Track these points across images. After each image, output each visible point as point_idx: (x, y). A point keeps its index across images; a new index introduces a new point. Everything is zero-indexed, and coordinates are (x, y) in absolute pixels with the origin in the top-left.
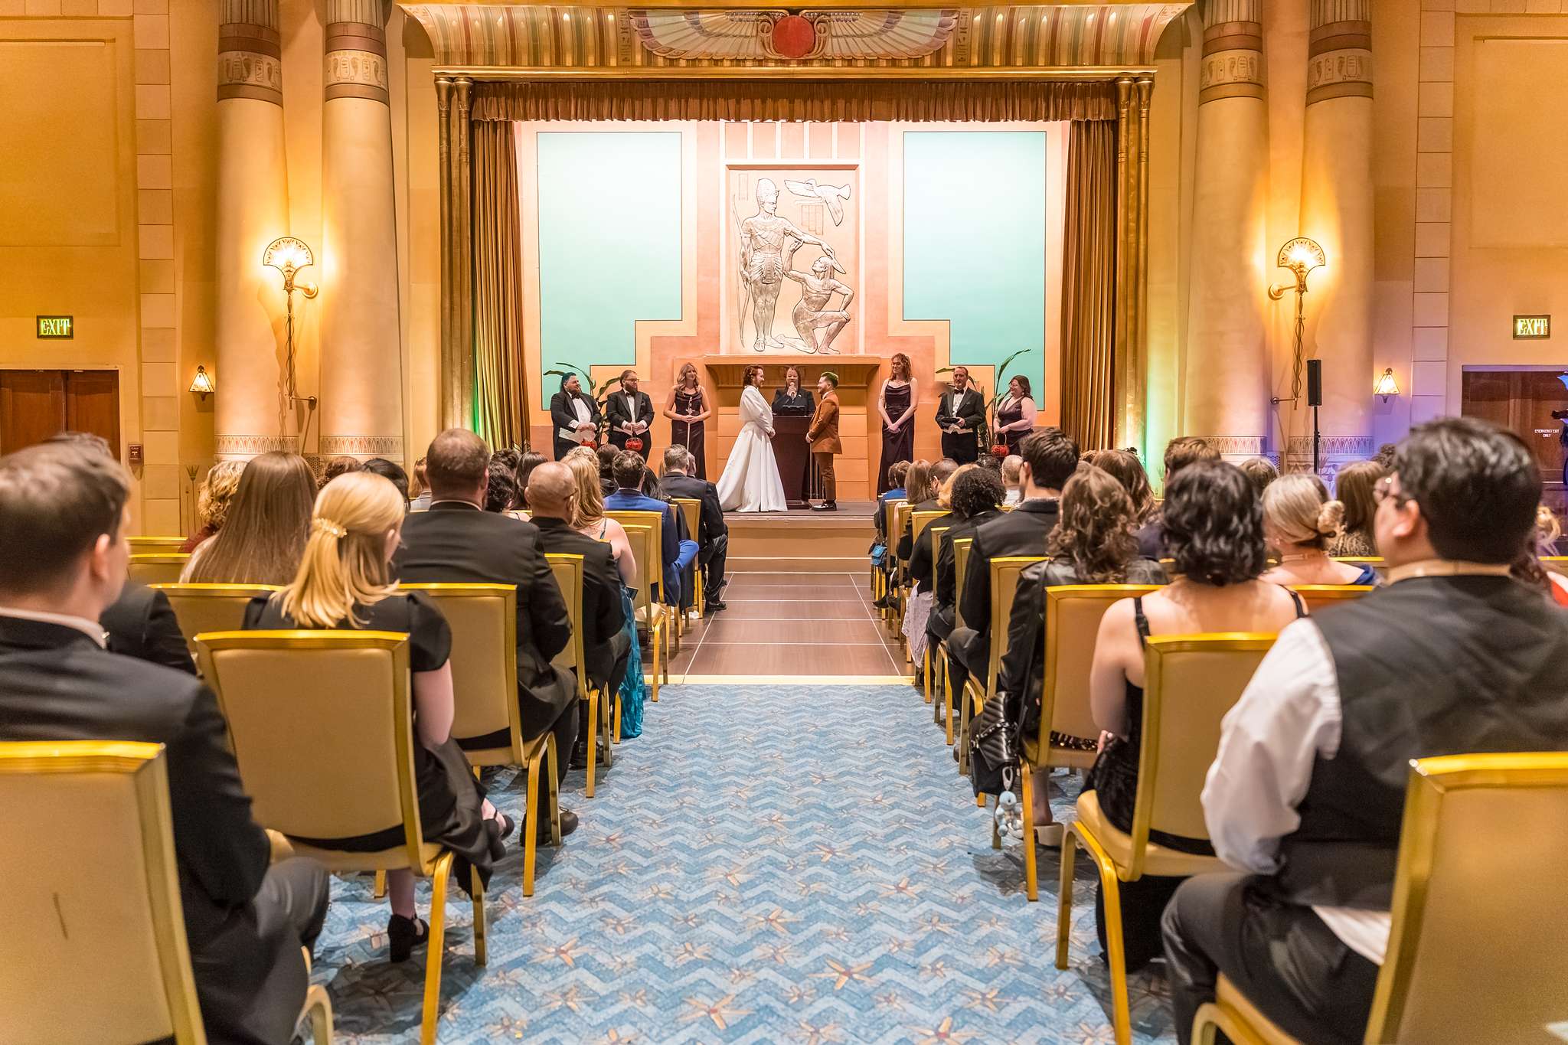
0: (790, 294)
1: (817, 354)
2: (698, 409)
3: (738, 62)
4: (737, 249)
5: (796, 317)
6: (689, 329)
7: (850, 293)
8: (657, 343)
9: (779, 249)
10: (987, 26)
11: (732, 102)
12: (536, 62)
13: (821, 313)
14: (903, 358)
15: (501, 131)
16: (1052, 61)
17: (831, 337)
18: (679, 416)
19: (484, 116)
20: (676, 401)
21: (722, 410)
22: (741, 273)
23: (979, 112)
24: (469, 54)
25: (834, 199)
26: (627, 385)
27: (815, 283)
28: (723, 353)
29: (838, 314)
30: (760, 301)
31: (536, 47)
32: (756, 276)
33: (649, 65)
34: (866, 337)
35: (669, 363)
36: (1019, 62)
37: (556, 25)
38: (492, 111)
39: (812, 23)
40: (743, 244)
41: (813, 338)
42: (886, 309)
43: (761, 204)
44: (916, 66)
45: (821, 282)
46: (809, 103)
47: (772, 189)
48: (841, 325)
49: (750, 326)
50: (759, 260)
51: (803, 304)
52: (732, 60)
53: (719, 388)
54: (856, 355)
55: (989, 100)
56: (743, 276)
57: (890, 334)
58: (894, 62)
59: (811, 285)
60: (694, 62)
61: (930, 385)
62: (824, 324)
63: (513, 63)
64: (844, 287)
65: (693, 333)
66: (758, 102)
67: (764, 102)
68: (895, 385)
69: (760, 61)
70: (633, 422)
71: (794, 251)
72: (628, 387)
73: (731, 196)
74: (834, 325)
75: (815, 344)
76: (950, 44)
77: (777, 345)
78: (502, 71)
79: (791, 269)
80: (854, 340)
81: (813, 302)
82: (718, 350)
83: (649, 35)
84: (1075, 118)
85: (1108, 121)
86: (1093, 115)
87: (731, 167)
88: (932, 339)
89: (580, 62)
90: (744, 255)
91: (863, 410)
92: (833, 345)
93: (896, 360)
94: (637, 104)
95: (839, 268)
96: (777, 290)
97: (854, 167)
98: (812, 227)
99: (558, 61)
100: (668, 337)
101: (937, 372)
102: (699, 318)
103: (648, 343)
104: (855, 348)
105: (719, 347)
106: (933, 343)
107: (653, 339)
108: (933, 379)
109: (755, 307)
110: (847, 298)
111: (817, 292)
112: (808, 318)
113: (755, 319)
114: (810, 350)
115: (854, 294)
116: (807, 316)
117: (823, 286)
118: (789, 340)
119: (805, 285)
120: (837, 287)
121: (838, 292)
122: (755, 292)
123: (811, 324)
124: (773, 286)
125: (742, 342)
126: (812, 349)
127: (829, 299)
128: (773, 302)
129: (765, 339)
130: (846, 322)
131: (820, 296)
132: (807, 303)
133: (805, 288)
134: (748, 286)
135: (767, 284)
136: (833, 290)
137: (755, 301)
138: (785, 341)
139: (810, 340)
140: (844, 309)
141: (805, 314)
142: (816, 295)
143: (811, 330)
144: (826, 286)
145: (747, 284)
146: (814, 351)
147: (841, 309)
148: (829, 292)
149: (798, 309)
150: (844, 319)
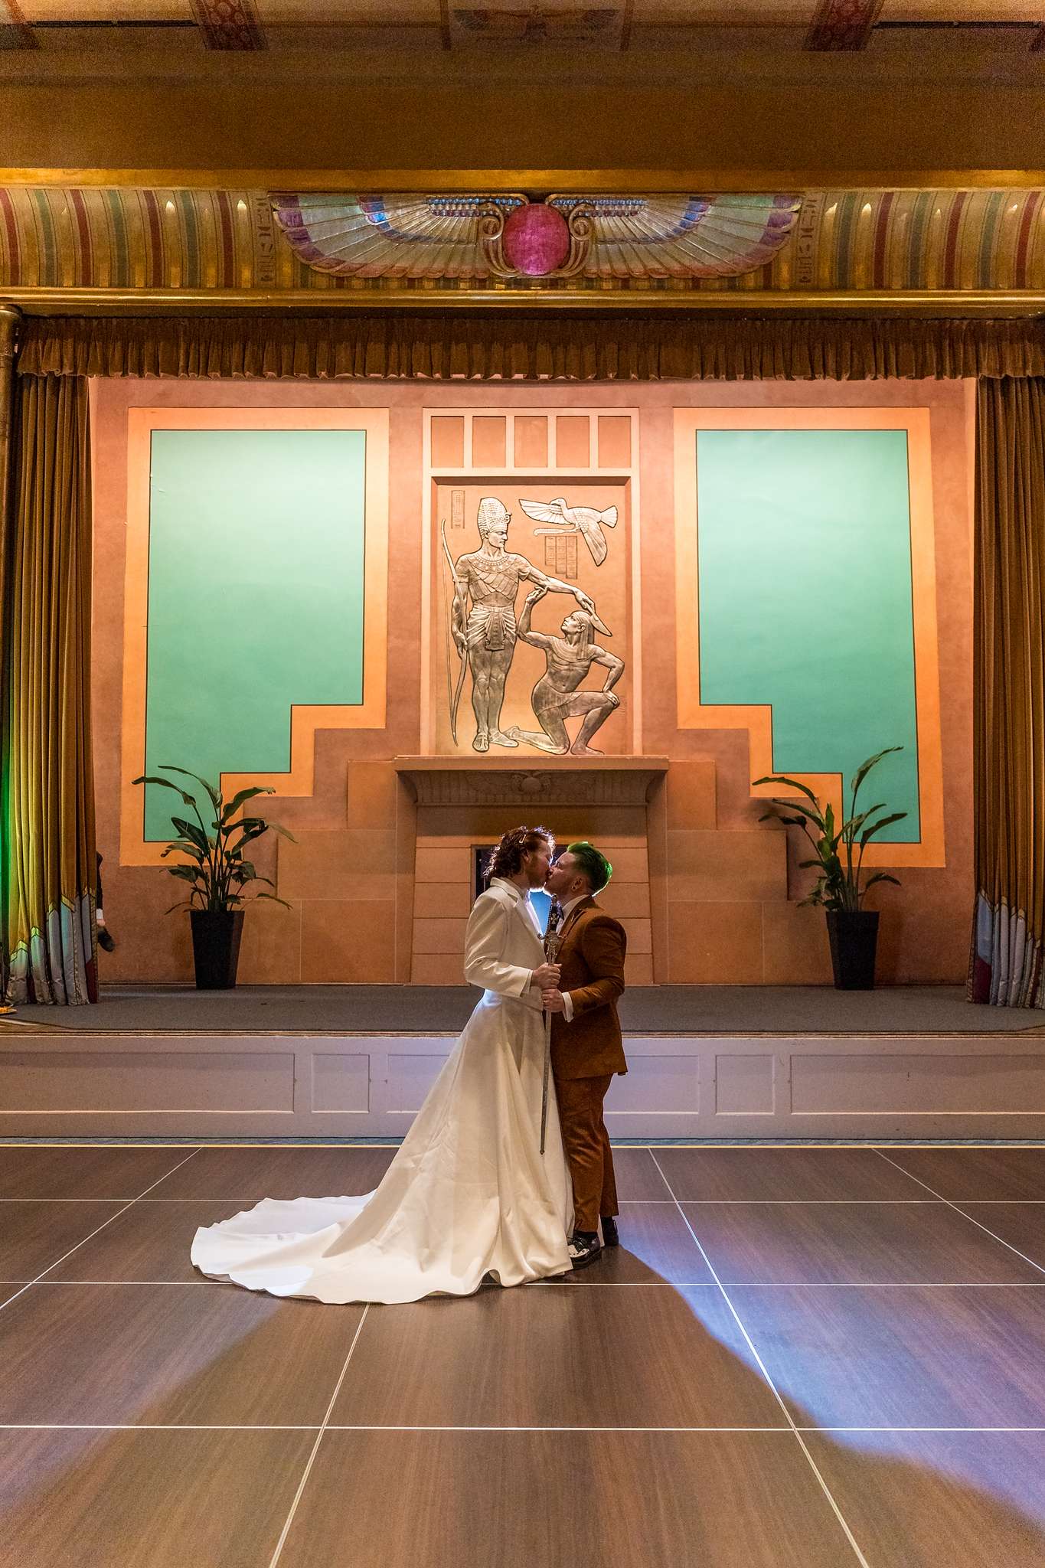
0: (528, 665)
1: (569, 754)
3: (447, 282)
4: (448, 600)
5: (538, 701)
6: (372, 716)
7: (619, 665)
8: (324, 739)
9: (511, 600)
10: (847, 219)
11: (437, 349)
12: (122, 281)
13: (575, 695)
15: (64, 393)
16: (949, 282)
17: (590, 730)
19: (38, 368)
21: (423, 841)
22: (454, 634)
23: (831, 363)
24: (15, 269)
25: (594, 527)
27: (566, 649)
28: (426, 751)
29: (600, 695)
30: (482, 677)
31: (122, 260)
32: (476, 638)
33: (304, 285)
34: (645, 730)
35: (342, 768)
36: (897, 283)
37: (154, 216)
38: (53, 360)
39: (566, 219)
40: (456, 592)
41: (564, 732)
42: (674, 686)
43: (484, 535)
44: (732, 288)
45: (571, 648)
46: (560, 349)
47: (501, 513)
48: (605, 713)
49: (466, 714)
50: (480, 615)
51: (547, 680)
52: (437, 280)
53: (417, 807)
54: (628, 756)
55: (847, 346)
56: (458, 641)
57: (681, 726)
58: (696, 283)
59: (560, 652)
60: (377, 282)
61: (744, 802)
62: (578, 712)
63: (86, 284)
64: (609, 656)
65: (380, 725)
66: (478, 348)
67: (488, 349)
69: (483, 280)
71: (533, 602)
73: (440, 524)
74: (595, 712)
75: (565, 741)
76: (787, 252)
77: (508, 743)
78: (68, 294)
79: (529, 629)
80: (626, 733)
81: (562, 678)
82: (417, 750)
83: (304, 237)
84: (985, 373)
85: (1037, 379)
86: (1015, 369)
87: (439, 481)
88: (744, 734)
89: (193, 282)
90: (458, 608)
91: (641, 841)
92: (594, 741)
94: (286, 350)
95: (602, 628)
96: (509, 660)
97: (623, 481)
98: (561, 567)
99: (158, 281)
100: (342, 730)
101: (755, 784)
102: (389, 702)
103: (310, 740)
104: (627, 747)
105: (419, 744)
106: (747, 739)
107: (318, 733)
108: (749, 794)
109: (474, 686)
110: (613, 672)
111: (568, 663)
112: (555, 702)
113: (475, 704)
114: (559, 750)
115: (624, 666)
116: (553, 699)
117: (577, 654)
118: (526, 735)
119: (550, 652)
120: (599, 656)
121: (601, 664)
122: (475, 664)
123: (559, 710)
124: (501, 654)
125: (455, 738)
126: (561, 748)
127: (587, 673)
128: (501, 679)
129: (489, 733)
130: (613, 709)
131: (573, 670)
132: (553, 680)
133: (550, 658)
134: (464, 656)
135: (493, 651)
136: (593, 660)
137: (475, 677)
138: (519, 736)
139: (558, 734)
140: (610, 689)
141: (550, 696)
142: (566, 667)
143: (559, 720)
144: (582, 654)
145: (462, 651)
146: (565, 751)
147: (606, 689)
148: (587, 663)
149: (539, 688)
150: (609, 704)
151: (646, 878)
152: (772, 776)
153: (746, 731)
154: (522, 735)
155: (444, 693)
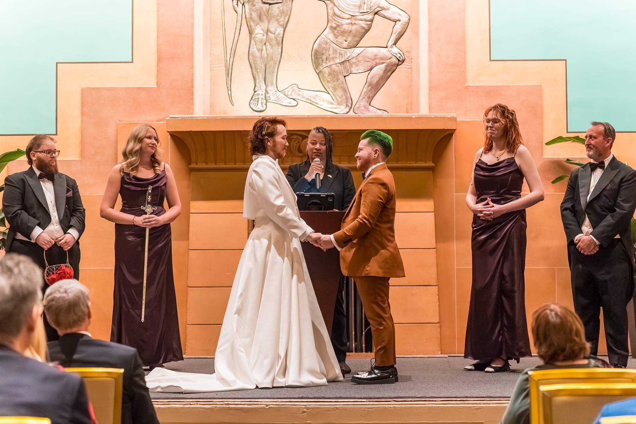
0: (307, 19)
1: (351, 113)
2: (161, 204)
5: (317, 57)
6: (143, 75)
7: (404, 18)
8: (91, 99)
13: (357, 51)
14: (503, 111)
17: (374, 88)
18: (129, 217)
20: (123, 191)
21: (197, 206)
26: (39, 159)
28: (199, 111)
29: (384, 51)
30: (259, 31)
34: (431, 88)
35: (111, 130)
41: (345, 90)
42: (462, 41)
48: (390, 70)
49: (242, 71)
51: (328, 35)
53: (191, 170)
54: (414, 115)
57: (469, 83)
62: (361, 69)
64: (393, 9)
65: (151, 83)
68: (489, 159)
70: (54, 228)
72: (42, 165)
74: (379, 70)
75: (349, 102)
77: (286, 102)
80: (411, 91)
81: (343, 33)
82: (190, 109)
88: (537, 91)
91: (428, 205)
92: (378, 100)
93: (491, 115)
96: (287, 14)
100: (111, 89)
101: (547, 144)
102: (160, 59)
103: (77, 99)
104: (413, 104)
105: (193, 104)
106: (541, 96)
107: (84, 91)
108: (542, 154)
109: (250, 42)
110: (398, 27)
111: (350, 17)
112: (336, 58)
113: (251, 61)
114: (341, 110)
115: (409, 19)
116: (334, 56)
117: (360, 7)
118: (307, 94)
119: (331, 5)
120: (383, 9)
121: (385, 17)
122: (251, 18)
123: (341, 67)
124: (278, 8)
125: (230, 97)
126: (343, 107)
127: (370, 28)
128: (279, 34)
129: (267, 92)
130: (398, 65)
131: (355, 24)
132: (334, 34)
133: (331, 12)
134: (239, 9)
135: (270, 4)
136: (376, 13)
137: (251, 33)
138: (299, 95)
139: (340, 92)
140: (395, 44)
141: (331, 52)
142: (349, 21)
143: (341, 77)
144: (365, 7)
145: (237, 4)
146: (347, 110)
147: (390, 43)
148: (370, 17)
149: (320, 45)
150: (394, 60)
151: (433, 244)
152: (565, 135)
153: (539, 89)
154: (301, 93)
155: (219, 50)
